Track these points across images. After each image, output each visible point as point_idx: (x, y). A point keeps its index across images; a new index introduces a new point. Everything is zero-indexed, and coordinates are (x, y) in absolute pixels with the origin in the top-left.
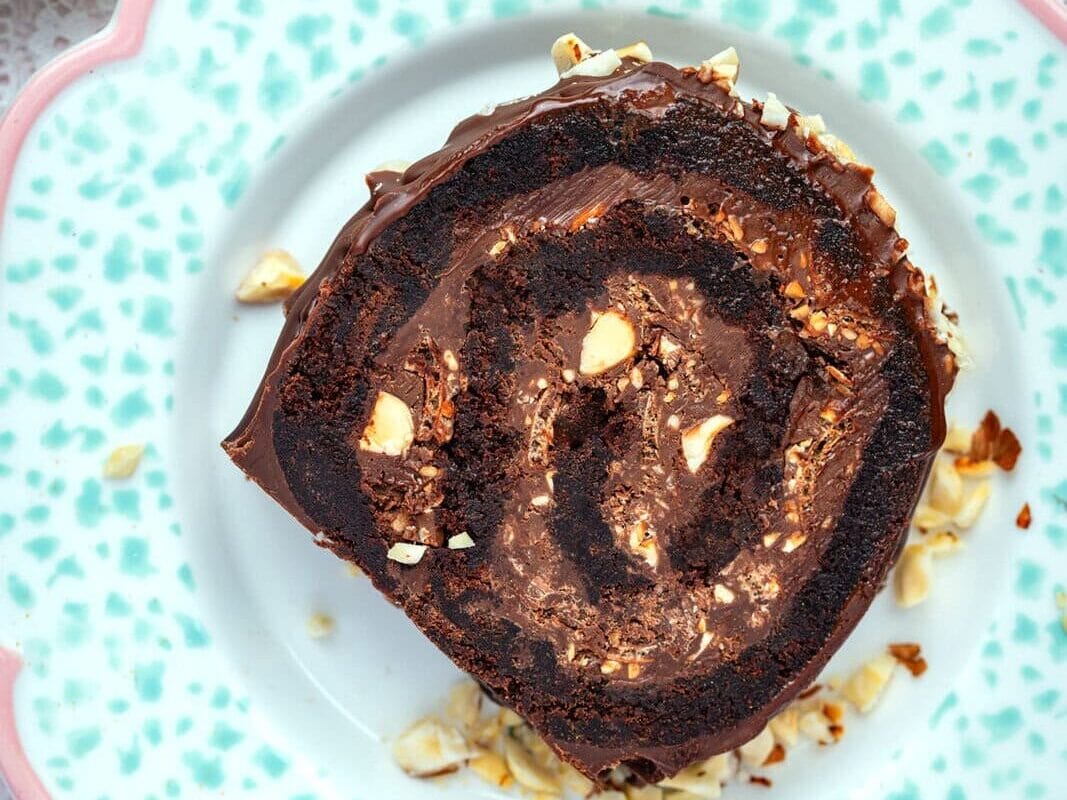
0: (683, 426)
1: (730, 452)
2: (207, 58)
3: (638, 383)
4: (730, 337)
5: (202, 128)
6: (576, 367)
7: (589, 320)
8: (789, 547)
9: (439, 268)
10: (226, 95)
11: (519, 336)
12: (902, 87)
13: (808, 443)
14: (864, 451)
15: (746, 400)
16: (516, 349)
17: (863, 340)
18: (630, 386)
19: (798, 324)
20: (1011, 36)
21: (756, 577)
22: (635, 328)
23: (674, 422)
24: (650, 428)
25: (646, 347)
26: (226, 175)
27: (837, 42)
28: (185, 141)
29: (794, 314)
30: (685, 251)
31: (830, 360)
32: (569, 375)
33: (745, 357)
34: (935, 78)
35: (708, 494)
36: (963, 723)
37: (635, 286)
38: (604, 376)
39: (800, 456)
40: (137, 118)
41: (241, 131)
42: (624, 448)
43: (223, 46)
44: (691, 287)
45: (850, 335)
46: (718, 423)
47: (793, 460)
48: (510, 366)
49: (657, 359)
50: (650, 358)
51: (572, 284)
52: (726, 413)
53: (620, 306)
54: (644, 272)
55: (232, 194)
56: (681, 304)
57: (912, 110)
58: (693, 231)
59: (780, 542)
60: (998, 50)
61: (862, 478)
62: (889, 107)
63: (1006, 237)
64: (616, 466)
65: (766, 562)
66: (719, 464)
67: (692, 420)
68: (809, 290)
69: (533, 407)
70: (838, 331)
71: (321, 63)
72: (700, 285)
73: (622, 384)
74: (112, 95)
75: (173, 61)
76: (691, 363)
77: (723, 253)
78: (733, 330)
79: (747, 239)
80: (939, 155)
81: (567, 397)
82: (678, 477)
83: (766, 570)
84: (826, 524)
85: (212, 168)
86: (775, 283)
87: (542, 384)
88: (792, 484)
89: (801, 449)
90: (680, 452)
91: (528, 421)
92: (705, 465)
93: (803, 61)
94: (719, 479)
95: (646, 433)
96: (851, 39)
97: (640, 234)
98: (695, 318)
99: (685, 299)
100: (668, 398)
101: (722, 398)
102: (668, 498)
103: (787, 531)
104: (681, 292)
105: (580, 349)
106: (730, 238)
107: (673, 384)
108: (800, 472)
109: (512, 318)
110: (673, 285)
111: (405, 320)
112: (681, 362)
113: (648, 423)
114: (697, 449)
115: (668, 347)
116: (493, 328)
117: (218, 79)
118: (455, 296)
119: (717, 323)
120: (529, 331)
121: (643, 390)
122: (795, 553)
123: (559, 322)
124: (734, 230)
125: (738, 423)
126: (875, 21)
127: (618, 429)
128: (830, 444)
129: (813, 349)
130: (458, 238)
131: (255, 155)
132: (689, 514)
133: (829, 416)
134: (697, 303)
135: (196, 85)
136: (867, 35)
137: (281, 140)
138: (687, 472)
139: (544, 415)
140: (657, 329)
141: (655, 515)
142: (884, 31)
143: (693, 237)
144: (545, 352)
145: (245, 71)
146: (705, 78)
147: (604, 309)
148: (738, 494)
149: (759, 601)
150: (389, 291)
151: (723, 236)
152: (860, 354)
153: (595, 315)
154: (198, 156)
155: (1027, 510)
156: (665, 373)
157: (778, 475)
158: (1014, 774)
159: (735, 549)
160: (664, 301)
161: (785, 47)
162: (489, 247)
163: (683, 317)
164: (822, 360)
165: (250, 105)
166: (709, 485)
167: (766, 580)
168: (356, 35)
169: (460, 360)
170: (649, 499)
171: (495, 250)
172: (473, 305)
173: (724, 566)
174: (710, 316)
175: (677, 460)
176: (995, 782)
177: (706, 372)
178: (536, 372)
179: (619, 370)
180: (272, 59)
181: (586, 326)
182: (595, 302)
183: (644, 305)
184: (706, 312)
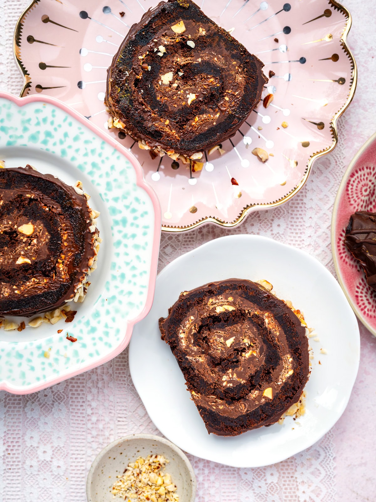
0: (23, 255)
1: (25, 267)
2: (29, 120)
3: (24, 241)
4: (46, 251)
5: (16, 129)
6: (18, 226)
7: (28, 222)
8: (16, 292)
9: (17, 187)
10: (25, 129)
11: (16, 212)
12: (121, 249)
13: (38, 281)
14: (44, 292)
15: (36, 263)
16: (13, 213)
17: (64, 276)
18: (22, 240)
19: (57, 262)
20: (145, 262)
21: (6, 290)
22: (33, 233)
23: (22, 253)
24: (18, 249)
25: (32, 237)
26: (11, 140)
27: (120, 232)
28: (12, 128)
29: (59, 260)
30: (54, 231)
31: (56, 273)
32: (16, 227)
33: (44, 257)
34: (127, 254)
35: (14, 269)
36: (13, 349)
37: (41, 227)
38: (20, 233)
39: (34, 281)
40: (9, 116)
41: (21, 137)
42: (11, 247)
43: (34, 121)
44: (49, 237)
45: (63, 273)
46: (29, 261)
47: (32, 280)
48: (9, 214)
49: (32, 241)
50: (30, 239)
51: (32, 214)
52: (31, 261)
53: (35, 227)
54: (45, 226)
55: (9, 143)
56: (44, 238)
57: (118, 255)
58: (59, 229)
59: (16, 289)
60: (140, 261)
61: (39, 296)
62: (115, 250)
63: (108, 289)
64: (6, 248)
65: (10, 290)
66: (21, 267)
67: (26, 256)
68: (65, 259)
69: (5, 224)
70: (62, 271)
71: (45, 142)
72: (51, 238)
73: (22, 238)
74: (9, 108)
75: (24, 114)
76: (35, 248)
77: (60, 238)
78: (47, 251)
79: (65, 241)
80: (114, 265)
81: (11, 229)
82: (13, 261)
83: (9, 291)
84: (26, 295)
85: (11, 137)
86: (61, 252)
87: (10, 223)
88: (28, 283)
89: (36, 280)
90: (18, 258)
91: (1, 225)
92: (19, 265)
93: (112, 228)
94: (19, 269)
95: (16, 249)
96: (122, 234)
97: (51, 220)
98: (44, 242)
99: (46, 238)
100: (26, 249)
101: (33, 258)
102: (8, 263)
103: (19, 289)
104: (47, 236)
105: (22, 225)
106: (63, 237)
107: (29, 247)
108: (31, 283)
109: (18, 208)
110: (47, 233)
111: (2, 188)
112: (34, 245)
113: (19, 248)
114: (21, 261)
115: (35, 241)
116: (13, 206)
117: (27, 125)
118: (14, 194)
119: (46, 247)
120: (18, 213)
121: (24, 243)
122: (16, 294)
123: (23, 217)
124: (65, 237)
125: (31, 265)
126: (128, 236)
127: (13, 243)
128: (41, 285)
129: (54, 268)
130: (24, 187)
131: (20, 143)
132: (7, 269)
133: (45, 281)
134: (47, 240)
135: (23, 122)
136: (125, 236)
137: (25, 145)
138: (15, 262)
139: (5, 227)
140: (37, 237)
141: (3, 262)
142: (128, 239)
143: (58, 230)
144: (16, 218)
145: (33, 129)
146: (89, 210)
147: (33, 224)
148: (18, 275)
149: (2, 294)
150: (5, 181)
151: (62, 236)
152: (61, 278)
153: (30, 223)
154: (11, 132)
155: (62, 331)
156: (30, 244)
157: (28, 279)
158: (11, 365)
159: (9, 282)
160: (42, 234)
161: (112, 223)
162: (27, 194)
163: (42, 240)
164: (54, 272)
165: (27, 135)
166: (16, 268)
167: (7, 292)
168: (55, 144)
169: (3, 204)
170: (5, 259)
171: (28, 196)
172: (14, 199)
173: (4, 282)
174: (47, 245)
175: (16, 259)
176: (7, 363)
177: (36, 252)
178: (11, 220)
179: (23, 235)
180: (38, 132)
181: (27, 223)
182: (32, 221)
183: (39, 231)
184: (46, 244)
